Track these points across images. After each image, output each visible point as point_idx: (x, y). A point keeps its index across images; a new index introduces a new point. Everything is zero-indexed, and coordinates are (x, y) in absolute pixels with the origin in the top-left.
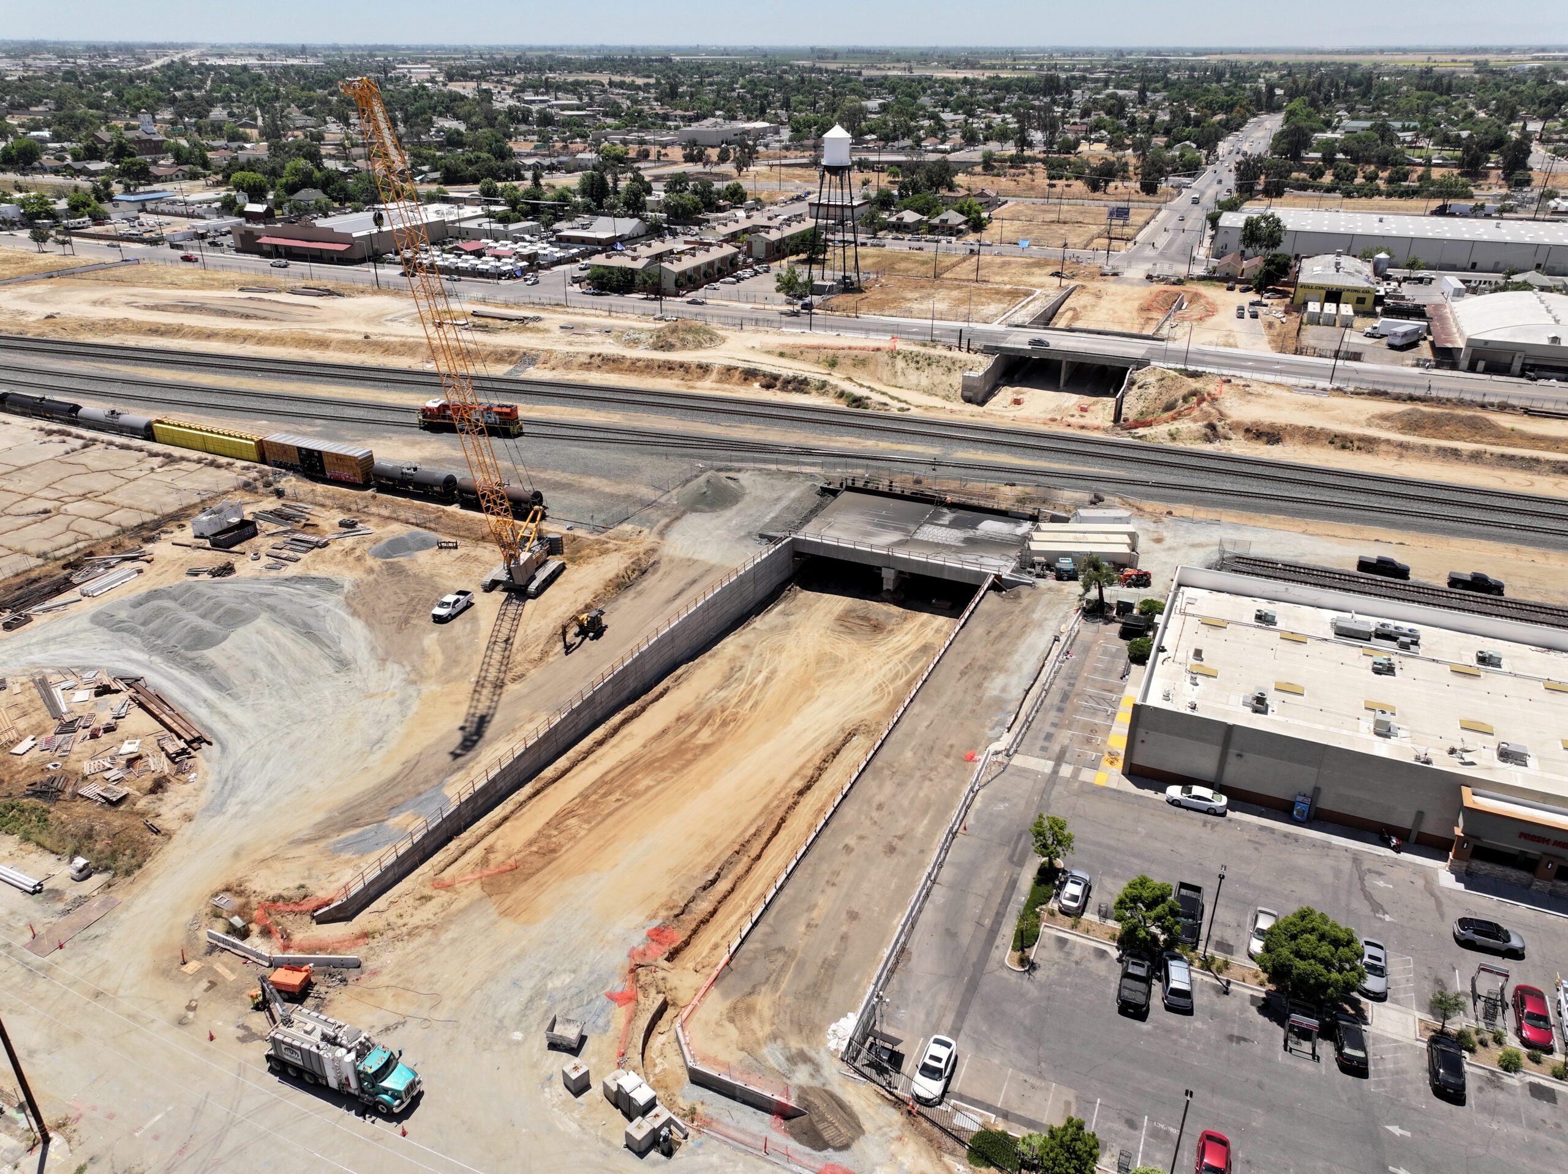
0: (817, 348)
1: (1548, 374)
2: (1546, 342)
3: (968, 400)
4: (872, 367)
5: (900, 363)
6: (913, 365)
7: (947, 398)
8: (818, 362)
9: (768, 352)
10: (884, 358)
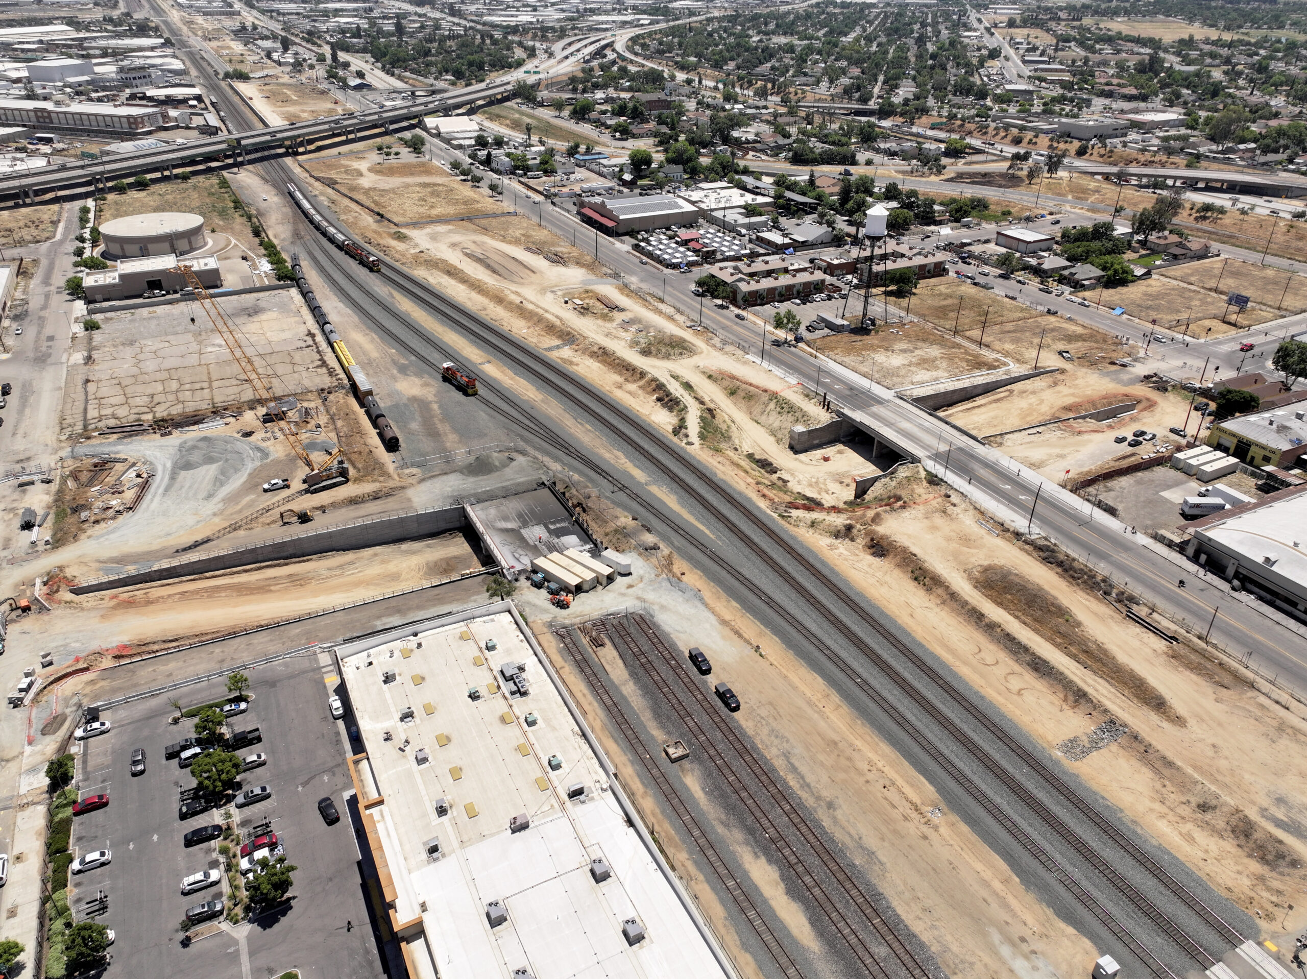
0: (732, 377)
1: (1256, 590)
2: (1260, 560)
3: (791, 447)
4: (753, 402)
5: (772, 405)
6: (778, 409)
7: (779, 441)
8: (725, 389)
9: (704, 373)
10: (765, 397)
